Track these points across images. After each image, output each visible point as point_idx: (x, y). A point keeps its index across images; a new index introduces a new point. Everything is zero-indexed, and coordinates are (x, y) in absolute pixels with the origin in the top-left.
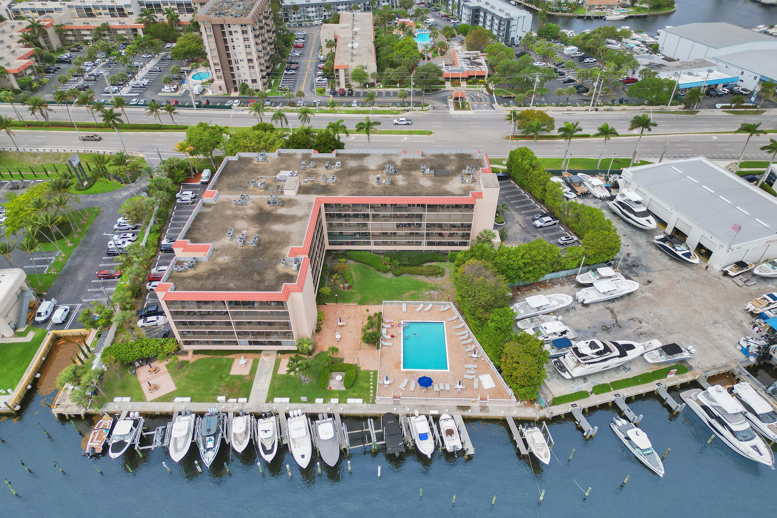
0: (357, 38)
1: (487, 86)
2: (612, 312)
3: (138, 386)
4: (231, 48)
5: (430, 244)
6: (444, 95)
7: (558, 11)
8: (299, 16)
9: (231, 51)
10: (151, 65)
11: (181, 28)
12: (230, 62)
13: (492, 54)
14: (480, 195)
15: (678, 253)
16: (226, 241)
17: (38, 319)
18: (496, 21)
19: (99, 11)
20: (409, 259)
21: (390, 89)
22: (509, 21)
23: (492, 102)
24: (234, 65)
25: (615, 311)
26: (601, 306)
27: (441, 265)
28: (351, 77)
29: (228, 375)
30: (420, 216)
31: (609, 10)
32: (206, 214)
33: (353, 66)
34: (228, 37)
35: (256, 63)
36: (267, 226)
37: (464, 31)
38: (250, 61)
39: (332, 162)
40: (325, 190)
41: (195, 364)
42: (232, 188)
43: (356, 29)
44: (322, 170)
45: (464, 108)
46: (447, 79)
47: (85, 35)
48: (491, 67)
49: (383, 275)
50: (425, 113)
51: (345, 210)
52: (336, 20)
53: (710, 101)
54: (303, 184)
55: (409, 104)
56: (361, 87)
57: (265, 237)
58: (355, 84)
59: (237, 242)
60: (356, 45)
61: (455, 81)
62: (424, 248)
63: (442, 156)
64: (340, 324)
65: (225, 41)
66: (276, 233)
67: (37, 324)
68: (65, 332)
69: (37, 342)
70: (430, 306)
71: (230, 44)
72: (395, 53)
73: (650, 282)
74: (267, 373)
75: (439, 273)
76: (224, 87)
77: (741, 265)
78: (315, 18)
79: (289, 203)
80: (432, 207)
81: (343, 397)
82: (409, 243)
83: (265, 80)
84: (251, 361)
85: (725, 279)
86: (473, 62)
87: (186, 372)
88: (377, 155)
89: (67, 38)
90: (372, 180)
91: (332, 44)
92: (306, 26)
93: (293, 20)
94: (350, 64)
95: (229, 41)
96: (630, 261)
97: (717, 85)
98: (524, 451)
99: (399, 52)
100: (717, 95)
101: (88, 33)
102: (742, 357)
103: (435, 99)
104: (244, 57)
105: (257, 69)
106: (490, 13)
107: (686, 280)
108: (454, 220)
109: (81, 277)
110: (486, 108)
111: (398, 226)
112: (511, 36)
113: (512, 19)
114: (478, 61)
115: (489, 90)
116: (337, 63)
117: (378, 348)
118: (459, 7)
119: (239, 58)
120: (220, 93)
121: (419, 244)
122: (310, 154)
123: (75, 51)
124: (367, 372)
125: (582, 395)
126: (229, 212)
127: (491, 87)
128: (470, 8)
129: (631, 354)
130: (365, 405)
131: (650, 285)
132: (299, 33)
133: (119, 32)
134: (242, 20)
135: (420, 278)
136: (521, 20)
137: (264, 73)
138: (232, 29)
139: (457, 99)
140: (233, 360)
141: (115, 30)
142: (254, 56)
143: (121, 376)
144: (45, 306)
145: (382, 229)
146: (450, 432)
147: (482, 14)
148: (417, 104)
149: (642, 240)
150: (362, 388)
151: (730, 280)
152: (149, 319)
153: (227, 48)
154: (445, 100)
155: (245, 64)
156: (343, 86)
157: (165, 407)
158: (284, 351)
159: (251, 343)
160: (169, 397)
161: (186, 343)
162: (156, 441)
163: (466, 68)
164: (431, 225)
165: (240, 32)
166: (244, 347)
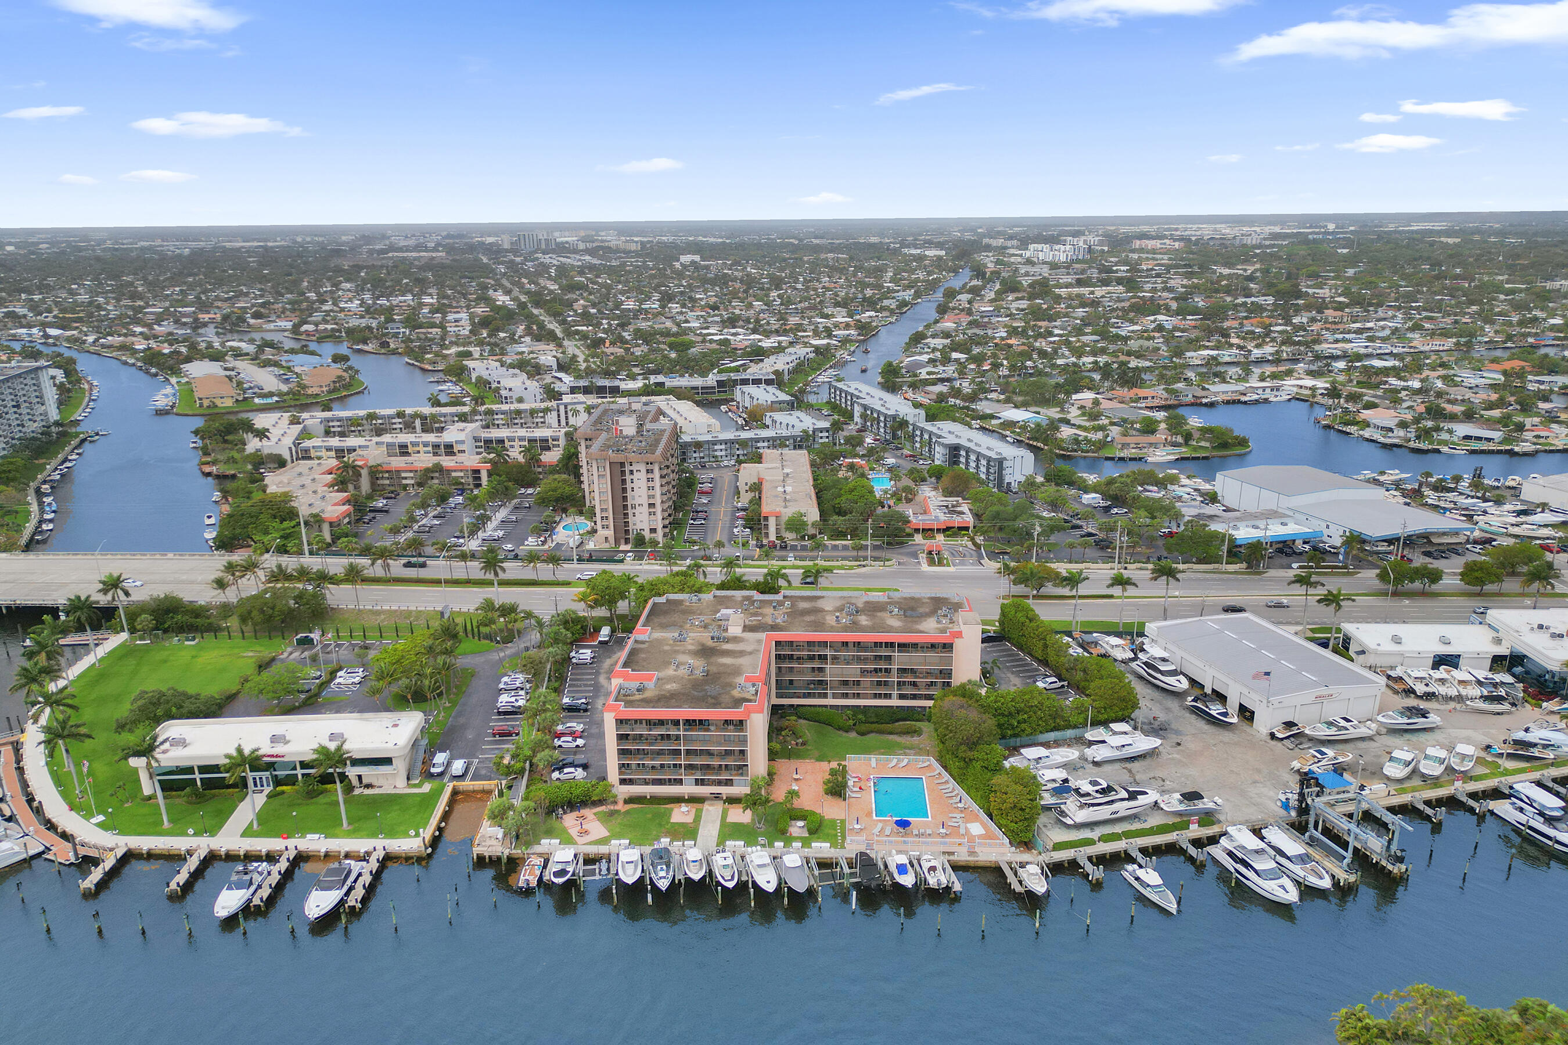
0: (789, 481)
1: (972, 540)
2: (1130, 771)
3: (565, 830)
4: (629, 490)
5: (902, 697)
6: (913, 549)
7: (1076, 451)
8: (702, 455)
9: (629, 494)
10: (502, 514)
11: (540, 470)
12: (625, 507)
13: (976, 499)
14: (959, 635)
15: (1212, 712)
16: (670, 672)
17: (433, 770)
18: (984, 462)
19: (417, 449)
20: (877, 715)
21: (837, 542)
22: (1000, 462)
23: (981, 557)
24: (630, 511)
25: (1134, 771)
26: (1117, 766)
27: (918, 724)
28: (784, 526)
29: (668, 822)
30: (889, 658)
31: (1151, 449)
32: (641, 649)
33: (788, 513)
34: (628, 477)
35: (659, 509)
36: (713, 659)
37: (937, 474)
38: (652, 505)
39: (780, 603)
40: (774, 627)
41: (627, 812)
42: (664, 627)
43: (786, 470)
44: (768, 611)
45: (940, 563)
46: (917, 530)
47: (406, 478)
48: (977, 516)
49: (845, 734)
50: (887, 569)
51: (798, 650)
52: (758, 459)
53: (1285, 560)
54: (747, 623)
55: (865, 558)
56: (797, 539)
57: (714, 669)
58: (789, 536)
59: (683, 672)
60: (789, 489)
61: (928, 532)
62: (895, 702)
63: (913, 598)
64: (796, 776)
65: (624, 481)
66: (724, 665)
67: (431, 776)
68: (467, 784)
69: (435, 794)
70: (906, 761)
71: (629, 485)
72: (843, 498)
73: (1179, 744)
74: (714, 822)
75: (915, 732)
76: (612, 540)
77: (1289, 725)
78: (724, 458)
79: (735, 639)
80: (903, 646)
81: (806, 843)
82: (876, 696)
83: (667, 530)
84: (694, 810)
85: (1274, 743)
86: (952, 510)
87: (618, 819)
88: (834, 598)
89: (379, 482)
90: (830, 620)
91: (757, 487)
92: (712, 468)
93: (693, 460)
94: (783, 510)
95: (628, 481)
96: (1156, 724)
97: (1294, 541)
98: (1018, 888)
99: (849, 497)
100: (1295, 553)
101: (412, 475)
102: (1283, 813)
103: (901, 554)
104: (645, 502)
105: (659, 515)
106: (974, 452)
107: (1225, 743)
108: (930, 664)
109: (470, 735)
110: (972, 564)
111: (863, 672)
112: (1007, 481)
113: (1005, 459)
114: (959, 509)
115: (975, 544)
116: (766, 509)
117: (845, 800)
118: (930, 445)
119: (637, 502)
120: (605, 546)
121: (888, 696)
122: (752, 596)
123: (391, 498)
124: (833, 822)
125: (1089, 842)
126: (667, 648)
127: (979, 539)
128: (945, 446)
129: (1142, 800)
130: (833, 850)
131: (1179, 748)
132: (704, 475)
133: (454, 474)
134: (650, 458)
135: (892, 737)
136: (1018, 461)
137: (667, 522)
138: (634, 468)
139: (930, 553)
140: (672, 809)
141: (449, 471)
142: (658, 501)
143: (544, 823)
144: (440, 758)
145: (842, 675)
146: (933, 869)
147: (963, 453)
148: (876, 559)
149: (1173, 704)
150: (828, 835)
151: (1279, 744)
152: (566, 770)
153: (624, 490)
154: (915, 555)
155: (645, 509)
156: (772, 537)
157: (603, 849)
158: (732, 800)
159: (698, 782)
160: (604, 841)
161: (623, 782)
162: (600, 870)
163: (942, 517)
164: (902, 671)
165: (644, 471)
166: (688, 789)
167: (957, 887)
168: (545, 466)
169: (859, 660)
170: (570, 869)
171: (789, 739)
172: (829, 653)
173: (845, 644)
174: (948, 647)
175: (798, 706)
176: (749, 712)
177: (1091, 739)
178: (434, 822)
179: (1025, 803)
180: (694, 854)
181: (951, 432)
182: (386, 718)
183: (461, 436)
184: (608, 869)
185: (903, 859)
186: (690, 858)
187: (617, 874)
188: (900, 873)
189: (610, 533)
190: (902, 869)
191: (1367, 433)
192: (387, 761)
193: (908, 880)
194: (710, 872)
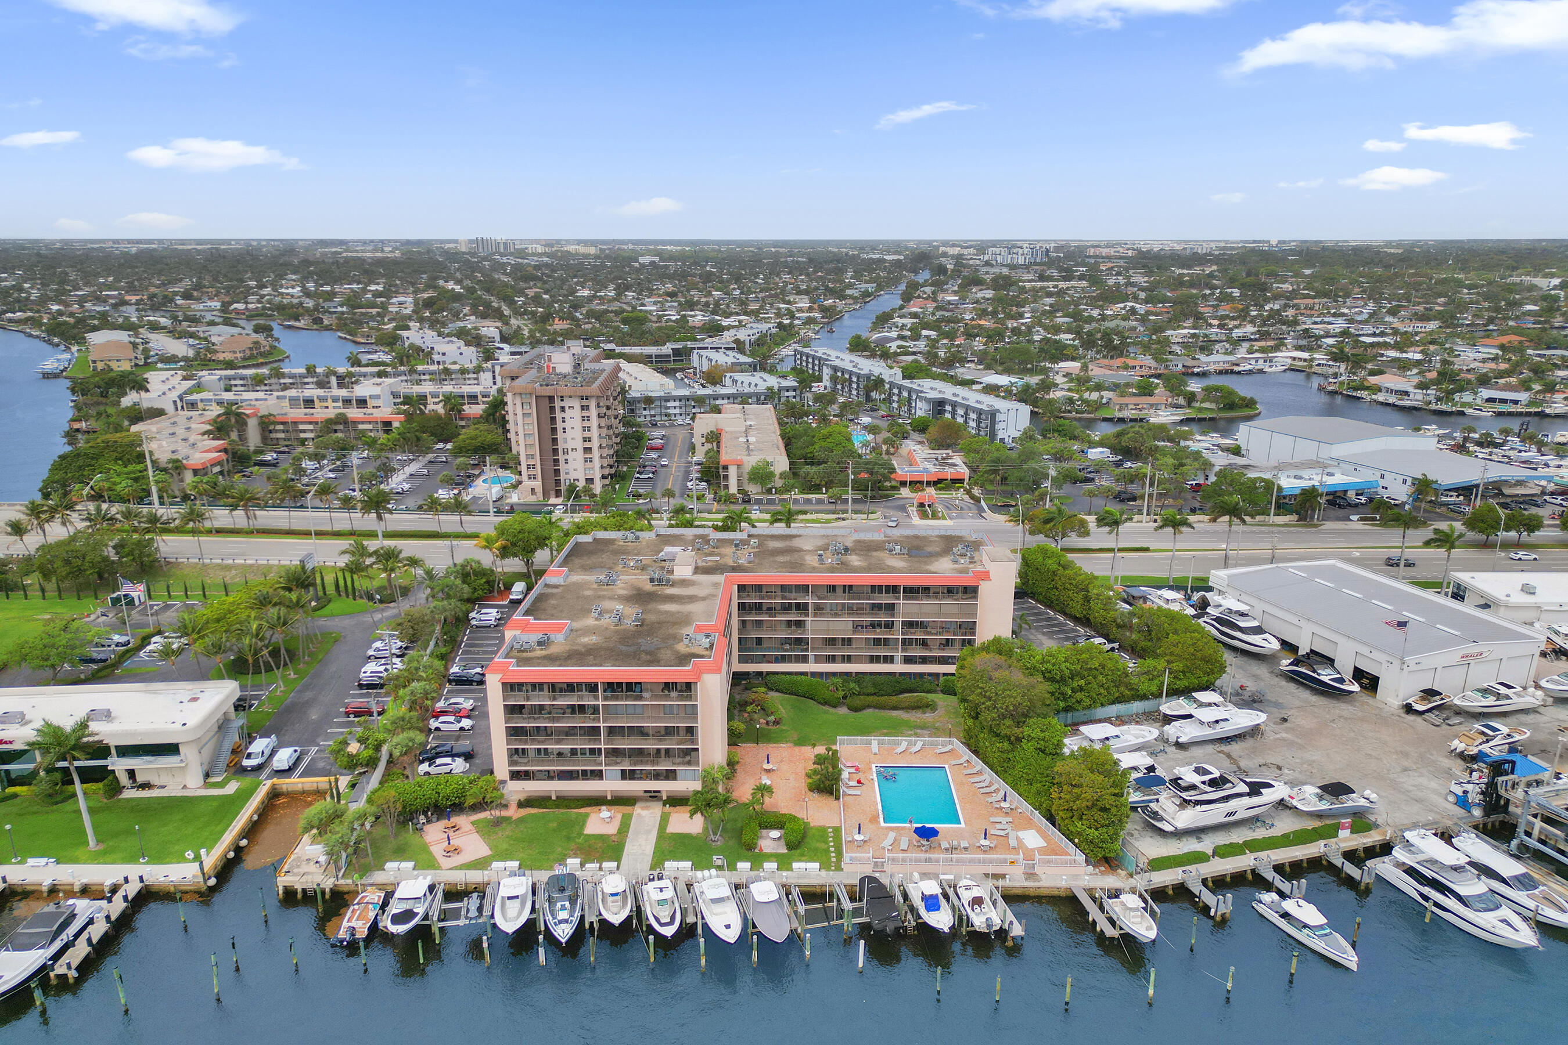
0: (752, 432)
1: (969, 492)
2: (1229, 756)
3: (425, 848)
4: (560, 431)
5: (908, 660)
6: (901, 502)
7: (1070, 412)
9: (560, 435)
10: (412, 468)
12: (555, 451)
13: (972, 451)
14: (985, 576)
15: (1322, 678)
16: (590, 621)
17: (246, 763)
18: (973, 416)
19: (326, 404)
20: (875, 685)
21: (810, 496)
22: (993, 414)
23: (981, 510)
24: (561, 457)
25: (1234, 755)
26: (1210, 749)
27: (930, 696)
28: (746, 477)
29: (580, 834)
30: (891, 608)
31: (1152, 411)
32: (553, 595)
33: (751, 462)
34: (559, 415)
35: (596, 454)
36: (650, 607)
37: (921, 427)
38: (588, 450)
39: (744, 542)
40: (736, 569)
41: (521, 820)
42: (585, 569)
43: (748, 423)
44: (729, 550)
45: (935, 516)
46: (903, 484)
47: (304, 431)
48: (973, 469)
49: (832, 710)
50: (872, 523)
51: (770, 598)
52: (718, 410)
53: (1340, 512)
54: (700, 564)
55: (846, 511)
56: (762, 493)
57: (651, 618)
58: (753, 489)
59: (607, 621)
60: (752, 439)
61: (916, 484)
62: (899, 667)
63: (916, 537)
64: (766, 766)
65: (553, 420)
66: (667, 612)
67: (244, 770)
68: (293, 782)
69: (242, 797)
70: (919, 745)
71: (559, 425)
72: (817, 446)
73: (1285, 720)
74: (648, 832)
75: (928, 706)
76: (539, 490)
77: (1430, 693)
78: (678, 417)
79: (684, 583)
80: (911, 591)
81: (785, 864)
82: (874, 659)
83: (607, 482)
84: (619, 816)
85: (1411, 718)
86: (943, 462)
87: (507, 831)
88: (814, 537)
89: (273, 435)
90: (812, 560)
91: (715, 437)
92: (664, 426)
94: (746, 459)
95: (559, 420)
96: (1246, 695)
97: (1346, 491)
98: (1110, 932)
99: (824, 444)
100: (1349, 504)
101: (311, 427)
102: (1460, 812)
103: (888, 507)
104: (580, 445)
105: (597, 463)
106: (962, 405)
107: (1346, 719)
108: (947, 615)
109: (314, 715)
110: (972, 517)
111: (857, 627)
112: (999, 437)
113: (998, 411)
114: (950, 461)
115: (972, 497)
116: (725, 457)
117: (837, 798)
118: (910, 404)
119: (570, 445)
120: (531, 499)
121: (889, 659)
122: (707, 535)
123: (284, 452)
124: (823, 830)
125: (1199, 858)
126: (588, 593)
127: (976, 491)
128: (928, 400)
129: (1269, 796)
130: (823, 873)
131: (1286, 725)
132: (654, 432)
133: (361, 427)
134: (586, 391)
135: (895, 713)
136: (1012, 413)
137: (607, 471)
138: (566, 403)
139: (922, 505)
140: (587, 815)
141: (355, 423)
142: (595, 444)
143: (396, 836)
144: (260, 745)
145: (828, 631)
146: (977, 901)
147: (948, 408)
148: (856, 512)
149: (1261, 670)
150: (816, 850)
151: (1418, 719)
152: (439, 761)
153: (554, 430)
154: (903, 508)
155: (580, 455)
156: (733, 489)
157: (475, 877)
158: (676, 801)
159: (626, 775)
160: (481, 864)
161: (515, 776)
162: (468, 910)
163: (932, 469)
164: (909, 625)
165: (577, 407)
166: (611, 785)
167: (1017, 930)
168: (469, 419)
169: (851, 610)
170: (420, 910)
171: (756, 716)
172: (810, 600)
173: (832, 588)
174: (971, 591)
175: (768, 673)
176: (699, 672)
177: (1169, 712)
178: (228, 838)
179: (1109, 801)
180: (614, 882)
181: (932, 388)
182: (184, 689)
183: (377, 391)
184: (480, 909)
185: (932, 888)
186: (608, 890)
187: (492, 916)
188: (928, 909)
189: (538, 484)
190: (931, 902)
191: (1381, 397)
192: (171, 749)
193: (941, 920)
194: (639, 911)
